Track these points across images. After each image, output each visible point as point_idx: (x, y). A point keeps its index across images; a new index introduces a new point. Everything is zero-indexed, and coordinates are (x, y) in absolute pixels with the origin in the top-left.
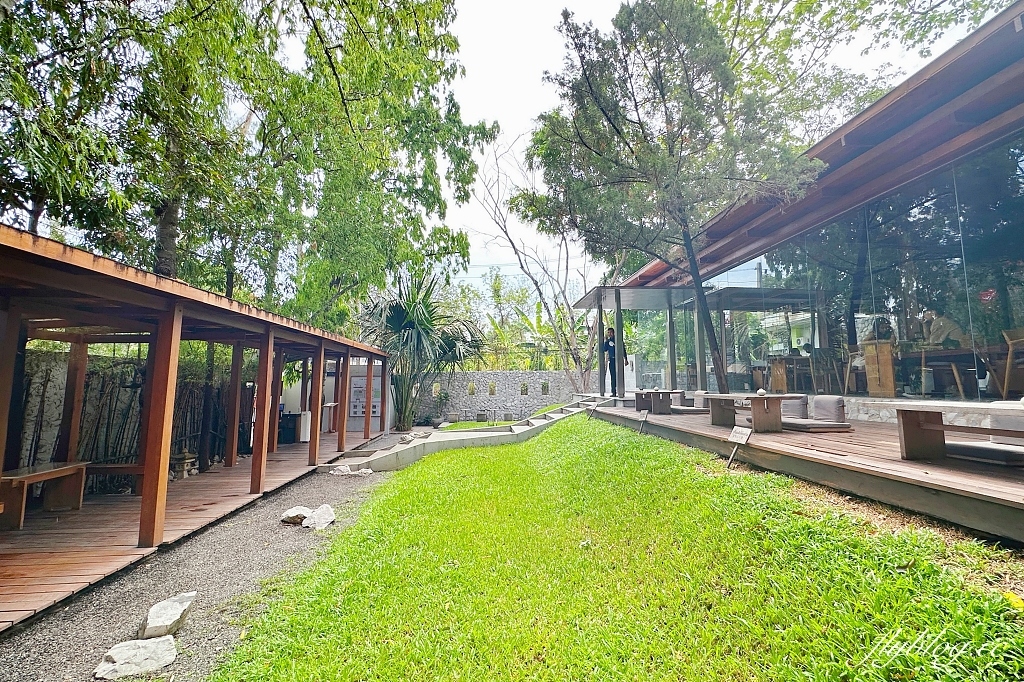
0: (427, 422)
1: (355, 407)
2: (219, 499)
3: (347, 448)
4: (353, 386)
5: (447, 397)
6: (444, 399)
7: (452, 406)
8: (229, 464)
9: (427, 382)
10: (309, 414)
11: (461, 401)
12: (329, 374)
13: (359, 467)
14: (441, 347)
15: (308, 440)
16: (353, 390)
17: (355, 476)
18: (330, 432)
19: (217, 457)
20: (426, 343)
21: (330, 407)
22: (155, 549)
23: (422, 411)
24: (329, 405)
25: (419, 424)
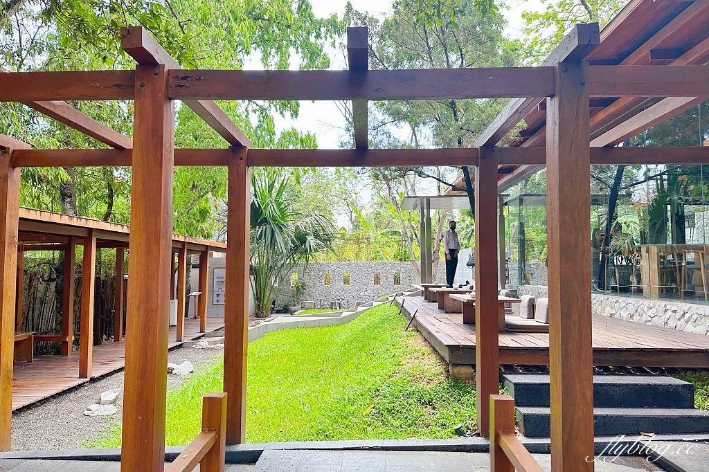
0: (286, 310)
1: (218, 295)
2: (116, 359)
3: (208, 330)
4: (215, 276)
5: (303, 286)
6: (300, 289)
7: (309, 295)
8: (117, 340)
9: (284, 272)
10: (176, 301)
11: (316, 290)
12: (194, 266)
13: (215, 343)
14: (293, 242)
15: (176, 324)
16: (215, 280)
17: (212, 349)
18: (195, 318)
19: (105, 336)
20: (279, 238)
21: (195, 296)
22: (88, 379)
23: (281, 301)
24: (194, 294)
25: (278, 312)
